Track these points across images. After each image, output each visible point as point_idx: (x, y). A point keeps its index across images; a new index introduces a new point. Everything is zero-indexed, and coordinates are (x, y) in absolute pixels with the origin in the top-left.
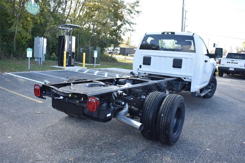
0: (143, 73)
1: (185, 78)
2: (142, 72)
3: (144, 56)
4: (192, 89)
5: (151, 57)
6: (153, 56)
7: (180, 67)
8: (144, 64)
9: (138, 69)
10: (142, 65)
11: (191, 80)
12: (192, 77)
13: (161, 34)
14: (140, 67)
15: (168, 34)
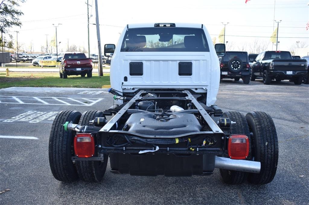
0: (131, 88)
1: (196, 89)
2: (129, 87)
3: (130, 61)
4: (209, 103)
5: (143, 62)
6: (146, 60)
7: (189, 73)
8: (131, 74)
9: (123, 83)
10: (129, 77)
11: (207, 90)
12: (208, 86)
13: (153, 26)
14: (126, 79)
15: (165, 26)
